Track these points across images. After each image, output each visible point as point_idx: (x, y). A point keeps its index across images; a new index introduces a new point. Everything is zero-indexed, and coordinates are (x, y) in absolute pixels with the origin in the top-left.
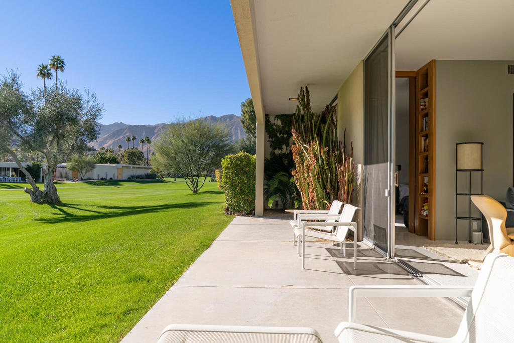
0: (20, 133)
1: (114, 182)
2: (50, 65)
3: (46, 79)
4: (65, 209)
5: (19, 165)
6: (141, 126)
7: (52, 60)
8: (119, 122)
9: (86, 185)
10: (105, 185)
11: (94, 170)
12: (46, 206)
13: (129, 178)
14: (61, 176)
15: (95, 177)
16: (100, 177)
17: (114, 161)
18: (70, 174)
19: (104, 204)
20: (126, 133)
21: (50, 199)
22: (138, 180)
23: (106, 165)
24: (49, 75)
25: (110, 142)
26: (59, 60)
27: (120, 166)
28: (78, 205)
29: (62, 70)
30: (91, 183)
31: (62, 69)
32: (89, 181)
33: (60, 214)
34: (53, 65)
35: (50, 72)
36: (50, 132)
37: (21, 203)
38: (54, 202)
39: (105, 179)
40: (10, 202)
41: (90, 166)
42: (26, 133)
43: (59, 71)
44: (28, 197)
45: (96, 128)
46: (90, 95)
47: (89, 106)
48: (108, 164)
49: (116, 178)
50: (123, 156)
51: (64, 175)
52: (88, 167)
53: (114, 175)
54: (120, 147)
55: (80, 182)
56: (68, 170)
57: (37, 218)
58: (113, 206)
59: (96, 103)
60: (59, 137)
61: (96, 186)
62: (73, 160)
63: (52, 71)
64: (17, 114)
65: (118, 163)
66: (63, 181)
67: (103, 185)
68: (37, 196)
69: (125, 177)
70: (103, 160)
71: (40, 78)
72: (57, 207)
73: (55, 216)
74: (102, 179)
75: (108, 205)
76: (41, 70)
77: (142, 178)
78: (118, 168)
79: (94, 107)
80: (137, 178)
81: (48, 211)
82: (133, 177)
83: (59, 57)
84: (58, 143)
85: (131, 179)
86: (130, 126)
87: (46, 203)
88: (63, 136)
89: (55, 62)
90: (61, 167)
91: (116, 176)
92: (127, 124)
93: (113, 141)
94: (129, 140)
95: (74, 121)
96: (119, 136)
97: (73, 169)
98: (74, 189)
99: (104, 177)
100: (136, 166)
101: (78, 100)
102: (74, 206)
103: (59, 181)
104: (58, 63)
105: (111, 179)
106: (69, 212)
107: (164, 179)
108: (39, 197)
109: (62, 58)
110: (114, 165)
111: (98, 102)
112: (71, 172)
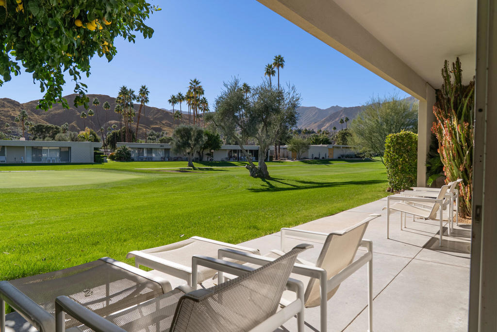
0: (240, 124)
1: (325, 161)
2: (274, 64)
3: (271, 76)
4: (271, 182)
5: (242, 147)
6: (356, 107)
7: (275, 60)
8: (335, 106)
9: (302, 164)
10: (317, 164)
11: (309, 150)
12: (259, 179)
13: (339, 158)
14: (284, 156)
15: (310, 157)
16: (314, 157)
17: (326, 142)
18: (290, 154)
19: (302, 180)
20: (341, 115)
21: (262, 174)
22: (348, 159)
23: (319, 146)
24: (273, 73)
25: (328, 125)
26: (279, 58)
27: (331, 146)
28: (282, 179)
29: (282, 67)
30: (306, 162)
31: (282, 65)
32: (304, 160)
33: (266, 186)
34: (275, 64)
35: (274, 70)
36: (260, 122)
37: (243, 176)
38: (265, 176)
39: (318, 158)
40: (237, 176)
41: (306, 147)
42: (244, 123)
43: (280, 68)
44: (248, 172)
45: (296, 116)
46: (291, 88)
47: (290, 97)
48: (321, 145)
49: (327, 158)
50: (337, 137)
51: (286, 155)
52: (304, 148)
53: (326, 154)
54: (335, 128)
55: (297, 161)
56: (288, 151)
57: (250, 188)
58: (309, 181)
59: (295, 94)
60: (267, 124)
61: (310, 165)
62: (292, 143)
63: (275, 69)
64: (238, 110)
65: (330, 143)
66: (285, 160)
67: (315, 163)
68: (253, 172)
69: (335, 156)
70: (317, 141)
71: (267, 76)
72: (266, 180)
73: (262, 188)
74: (316, 158)
75: (306, 180)
76: (268, 69)
77: (352, 158)
78: (329, 149)
79: (293, 98)
80: (346, 157)
81: (259, 183)
82: (343, 156)
83: (280, 56)
84: (266, 129)
85: (340, 158)
86: (345, 109)
87: (259, 177)
88: (270, 124)
89: (277, 60)
90: (284, 149)
91: (327, 155)
92: (343, 107)
93: (330, 123)
94: (342, 122)
95: (277, 111)
96: (336, 118)
97: (292, 150)
98: (291, 166)
99: (318, 157)
100: (345, 146)
101: (280, 94)
102: (278, 180)
103: (282, 160)
104: (279, 62)
105: (323, 158)
106: (273, 185)
107: (373, 158)
108: (255, 173)
109: (282, 56)
110: (326, 146)
111: (297, 92)
112: (291, 152)
